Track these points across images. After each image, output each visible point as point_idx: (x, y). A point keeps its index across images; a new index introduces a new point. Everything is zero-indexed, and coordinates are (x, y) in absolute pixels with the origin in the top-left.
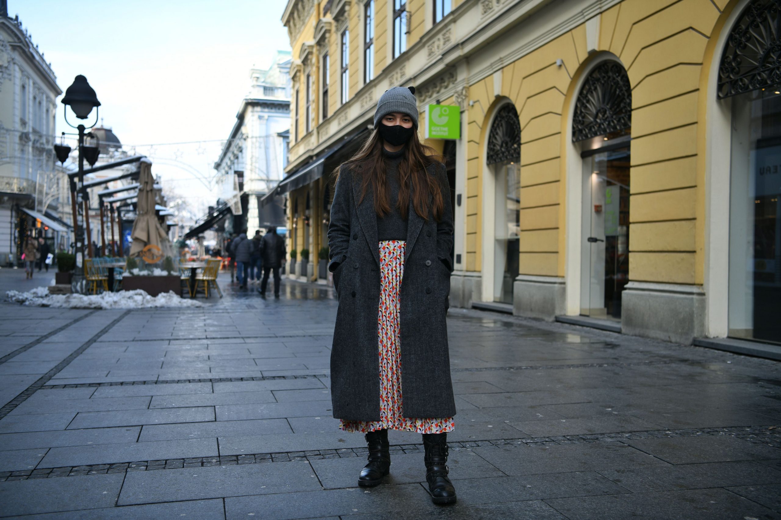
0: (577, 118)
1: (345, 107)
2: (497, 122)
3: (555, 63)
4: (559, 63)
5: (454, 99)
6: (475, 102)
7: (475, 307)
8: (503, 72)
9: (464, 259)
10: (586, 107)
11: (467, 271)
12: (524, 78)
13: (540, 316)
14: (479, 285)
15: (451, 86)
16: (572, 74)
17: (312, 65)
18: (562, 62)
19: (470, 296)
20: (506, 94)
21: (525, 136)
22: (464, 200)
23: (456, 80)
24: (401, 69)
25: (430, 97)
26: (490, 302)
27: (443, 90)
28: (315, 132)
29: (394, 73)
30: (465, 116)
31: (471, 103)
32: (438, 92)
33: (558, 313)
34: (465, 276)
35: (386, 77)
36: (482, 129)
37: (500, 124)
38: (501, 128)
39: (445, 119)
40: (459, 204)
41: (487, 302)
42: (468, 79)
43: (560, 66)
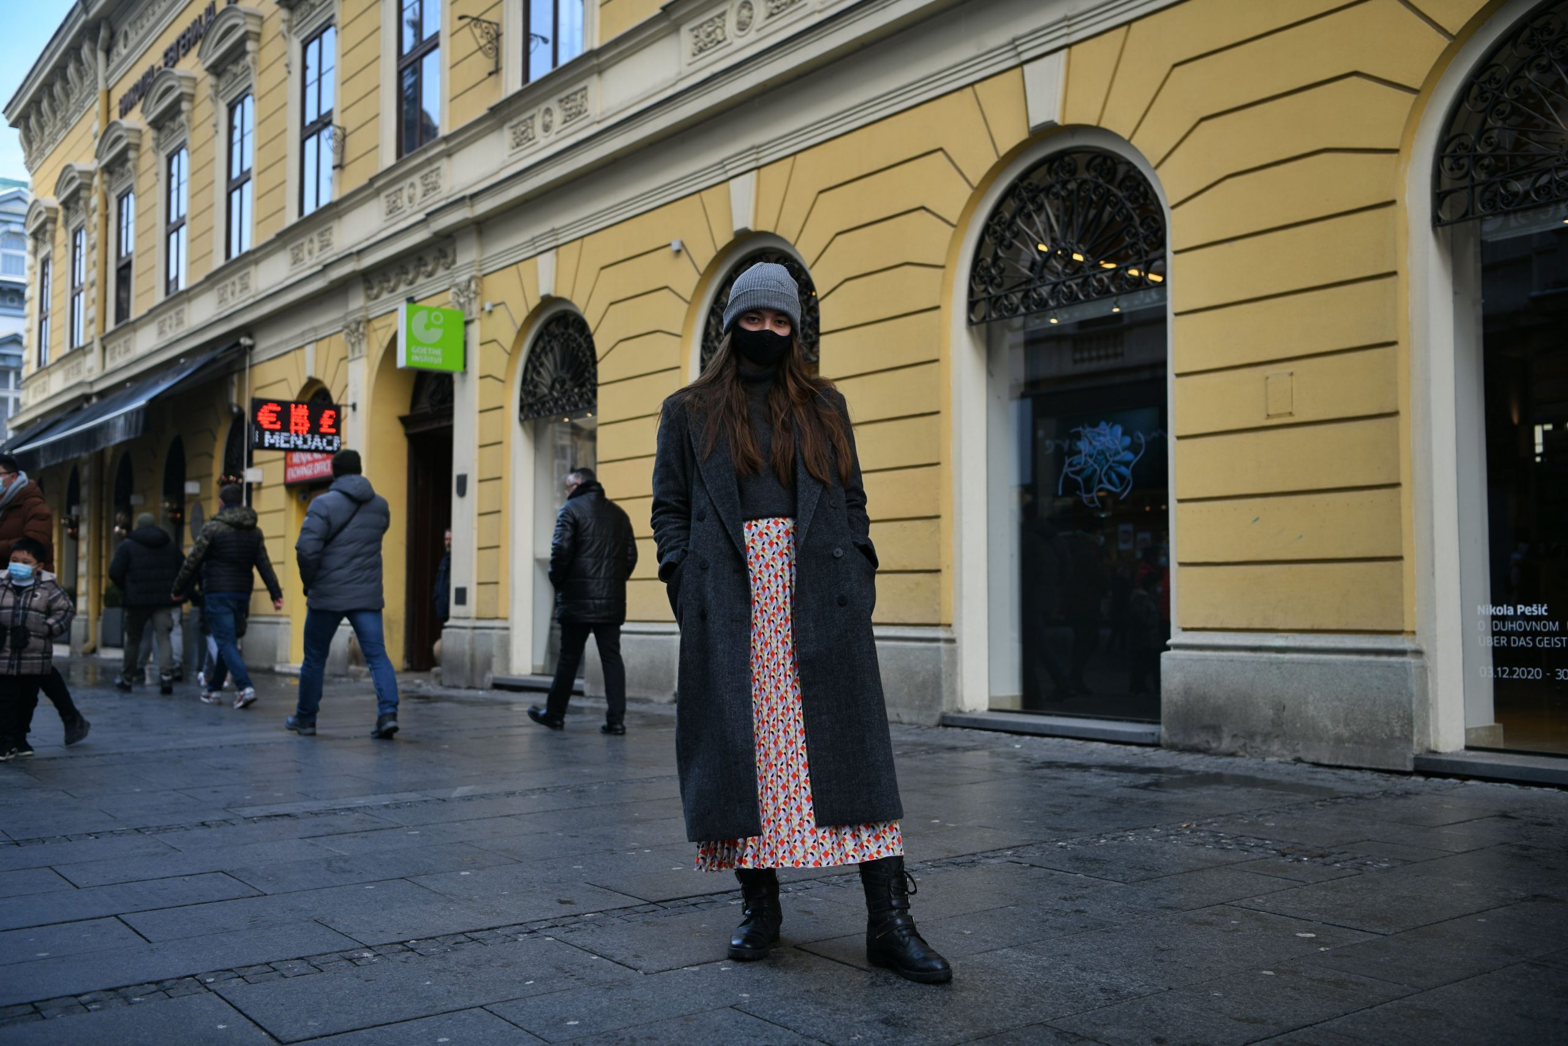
0: (709, 344)
1: (175, 298)
2: (541, 344)
3: (669, 245)
4: (676, 246)
5: (450, 296)
6: (495, 306)
7: (498, 686)
8: (557, 254)
9: (472, 596)
11: (478, 619)
12: (603, 268)
13: (643, 695)
14: (505, 645)
15: (441, 272)
16: (702, 268)
17: (89, 212)
18: (683, 244)
19: (488, 665)
20: (564, 293)
21: (604, 372)
22: (472, 486)
23: (454, 262)
24: (321, 234)
25: (393, 290)
26: (525, 676)
27: (421, 280)
28: (97, 346)
29: (305, 240)
30: (475, 330)
31: (488, 307)
32: (411, 283)
34: (475, 628)
35: (284, 247)
36: (512, 355)
37: (548, 348)
38: (550, 356)
39: (437, 334)
40: (462, 492)
41: (519, 675)
42: (481, 263)
43: (678, 252)
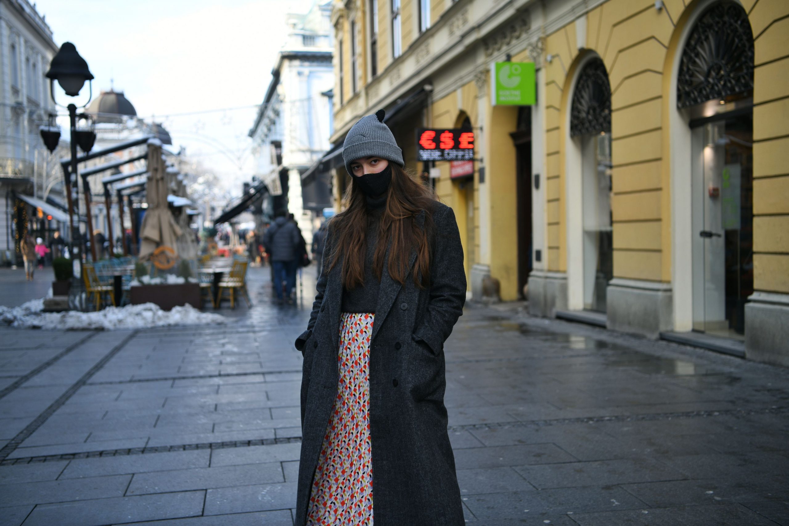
0: (683, 77)
1: (398, 61)
2: (582, 82)
3: (653, 5)
4: (658, 5)
5: (527, 53)
6: (553, 57)
7: (560, 318)
8: (587, 18)
9: (545, 255)
10: (694, 63)
11: (549, 271)
12: (615, 25)
13: (640, 332)
14: (564, 289)
15: (524, 36)
16: (675, 19)
17: (357, 9)
18: (663, 4)
19: (553, 304)
20: (592, 46)
21: (616, 101)
22: (543, 182)
23: (529, 28)
24: (463, 15)
25: (499, 49)
26: (579, 311)
27: (514, 42)
28: (363, 94)
29: (454, 19)
30: (543, 77)
31: (549, 58)
32: (508, 44)
33: (663, 328)
34: (547, 278)
35: (445, 24)
36: (564, 91)
37: (586, 85)
38: (587, 90)
39: (516, 80)
40: (537, 186)
41: (575, 311)
42: (545, 28)
43: (660, 10)
